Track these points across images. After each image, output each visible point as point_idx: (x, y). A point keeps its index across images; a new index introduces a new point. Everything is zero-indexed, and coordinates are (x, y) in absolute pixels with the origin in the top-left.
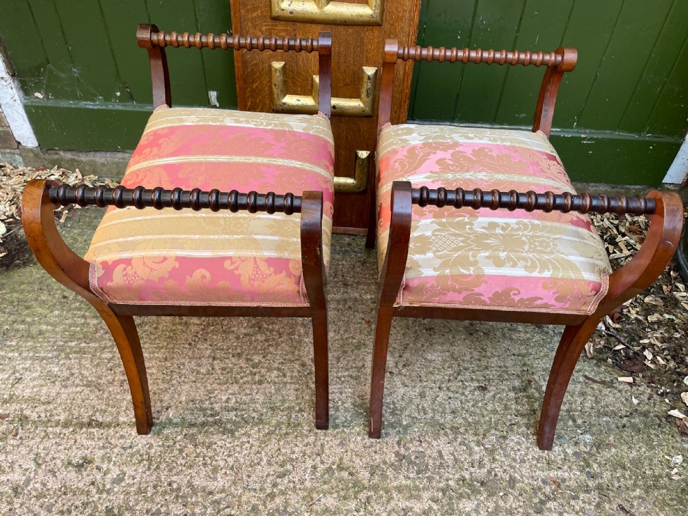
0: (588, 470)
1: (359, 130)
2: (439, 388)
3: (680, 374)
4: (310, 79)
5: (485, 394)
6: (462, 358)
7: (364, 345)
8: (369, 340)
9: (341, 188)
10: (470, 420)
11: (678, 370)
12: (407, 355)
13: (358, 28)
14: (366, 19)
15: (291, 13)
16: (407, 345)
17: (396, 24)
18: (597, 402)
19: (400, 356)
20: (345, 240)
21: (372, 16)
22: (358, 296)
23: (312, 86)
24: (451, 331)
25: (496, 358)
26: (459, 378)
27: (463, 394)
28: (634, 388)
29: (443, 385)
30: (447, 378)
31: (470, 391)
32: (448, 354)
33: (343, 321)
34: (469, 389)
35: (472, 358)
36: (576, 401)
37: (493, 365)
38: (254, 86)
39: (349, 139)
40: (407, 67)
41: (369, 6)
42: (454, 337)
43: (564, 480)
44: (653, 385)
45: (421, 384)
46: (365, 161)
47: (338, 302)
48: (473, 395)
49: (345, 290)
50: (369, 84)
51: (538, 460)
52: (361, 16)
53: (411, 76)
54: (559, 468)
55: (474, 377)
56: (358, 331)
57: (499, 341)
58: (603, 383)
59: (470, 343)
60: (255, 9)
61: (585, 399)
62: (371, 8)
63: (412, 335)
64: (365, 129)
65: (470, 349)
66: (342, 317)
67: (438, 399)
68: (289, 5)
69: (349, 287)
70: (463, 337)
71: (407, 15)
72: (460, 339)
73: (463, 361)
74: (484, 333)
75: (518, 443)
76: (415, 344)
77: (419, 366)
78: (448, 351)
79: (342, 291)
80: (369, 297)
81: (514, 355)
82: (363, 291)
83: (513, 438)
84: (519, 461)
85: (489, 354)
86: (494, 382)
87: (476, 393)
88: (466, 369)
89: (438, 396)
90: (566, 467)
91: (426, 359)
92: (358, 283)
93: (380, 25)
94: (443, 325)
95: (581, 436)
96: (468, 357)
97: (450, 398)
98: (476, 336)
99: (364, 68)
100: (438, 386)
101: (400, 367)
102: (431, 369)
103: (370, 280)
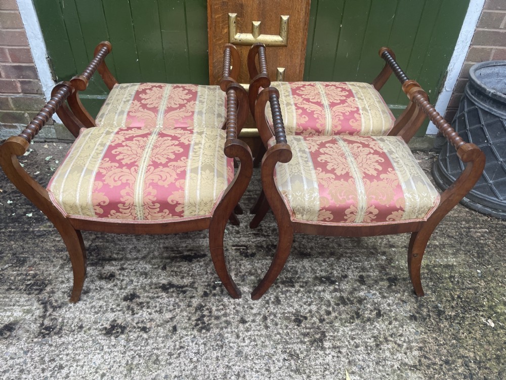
13: (275, 48)
14: (279, 43)
15: (240, 41)
17: (295, 45)
21: (282, 41)
38: (219, 79)
40: (301, 67)
41: (281, 36)
50: (281, 77)
52: (277, 42)
60: (220, 39)
62: (282, 38)
68: (239, 37)
71: (300, 41)
93: (286, 46)
99: (278, 68)
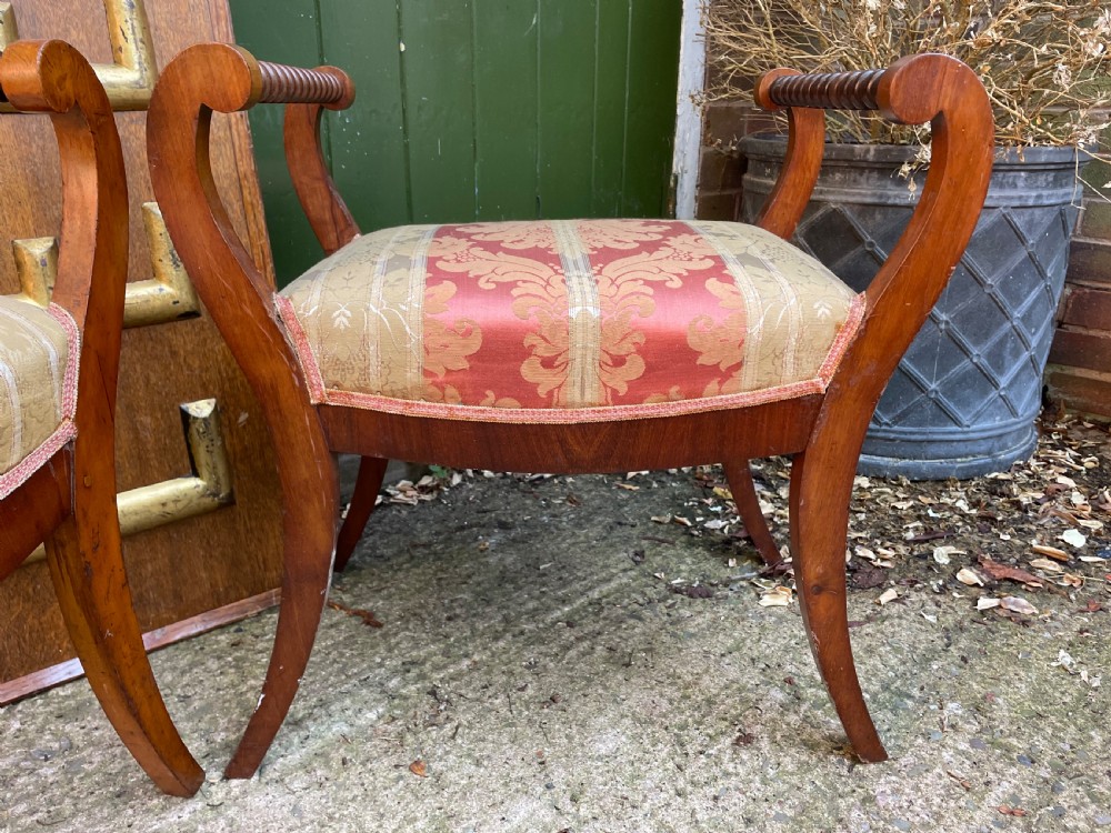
0: (1015, 756)
1: (174, 354)
2: (679, 795)
3: (922, 557)
4: (9, 251)
5: (759, 749)
6: (656, 712)
7: (449, 817)
8: (449, 799)
9: (171, 508)
10: (790, 813)
11: (916, 553)
12: (558, 776)
14: (125, 90)
16: (540, 754)
18: (897, 650)
19: (549, 787)
20: (218, 642)
21: (137, 83)
22: (346, 729)
23: (19, 265)
24: (589, 681)
25: (706, 678)
26: (691, 752)
27: (727, 774)
28: (907, 602)
29: (681, 784)
30: (670, 765)
31: (733, 760)
32: (627, 722)
33: (354, 799)
34: (726, 758)
35: (671, 702)
36: (874, 666)
37: (715, 691)
39: (153, 379)
40: (246, 192)
42: (605, 688)
43: (1015, 798)
44: (918, 585)
45: (640, 813)
46: (212, 422)
47: (306, 767)
48: (743, 763)
49: (303, 734)
51: (949, 795)
52: (112, 84)
53: (260, 209)
54: (987, 784)
55: (711, 731)
56: (409, 796)
57: (680, 650)
58: (869, 619)
59: (642, 681)
61: (880, 656)
62: (131, 70)
63: (529, 732)
64: (189, 347)
65: (652, 688)
66: (342, 794)
67: (699, 817)
69: (309, 723)
70: (620, 677)
72: (619, 684)
73: (665, 716)
74: (645, 651)
75: (896, 792)
76: (552, 745)
77: (601, 779)
78: (622, 716)
79: (296, 740)
80: (372, 716)
81: (723, 655)
82: (349, 713)
83: (880, 789)
84: (933, 822)
85: (689, 678)
86: (746, 717)
87: (745, 757)
88: (683, 727)
89: (693, 812)
90: (992, 776)
91: (600, 758)
92: (323, 704)
94: (566, 680)
95: (945, 712)
96: (665, 706)
97: (716, 798)
98: (639, 663)
100: (672, 792)
101: (569, 807)
102: (629, 768)
103: (343, 683)
